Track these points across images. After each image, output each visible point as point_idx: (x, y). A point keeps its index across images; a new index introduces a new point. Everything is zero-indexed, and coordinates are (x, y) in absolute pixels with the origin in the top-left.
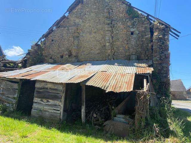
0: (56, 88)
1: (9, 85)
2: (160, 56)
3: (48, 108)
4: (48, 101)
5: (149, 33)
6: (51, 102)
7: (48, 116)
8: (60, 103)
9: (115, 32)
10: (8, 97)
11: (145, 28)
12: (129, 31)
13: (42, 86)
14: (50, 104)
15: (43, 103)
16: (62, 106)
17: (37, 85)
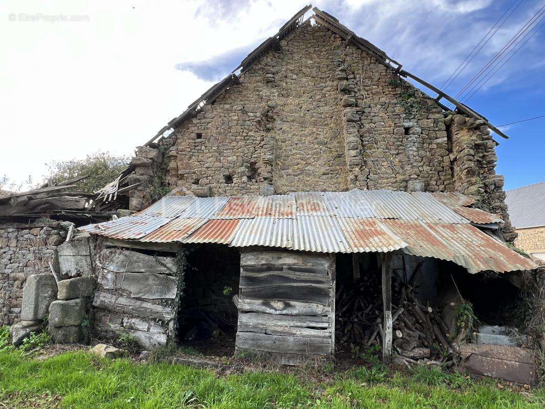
0: (309, 266)
1: (140, 264)
2: (484, 184)
3: (292, 324)
4: (287, 306)
5: (445, 133)
6: (299, 307)
7: (296, 348)
8: (327, 308)
9: (367, 126)
10: (139, 299)
11: (434, 123)
12: (399, 126)
13: (264, 262)
14: (295, 312)
15: (272, 311)
16: (333, 316)
17: (247, 261)
